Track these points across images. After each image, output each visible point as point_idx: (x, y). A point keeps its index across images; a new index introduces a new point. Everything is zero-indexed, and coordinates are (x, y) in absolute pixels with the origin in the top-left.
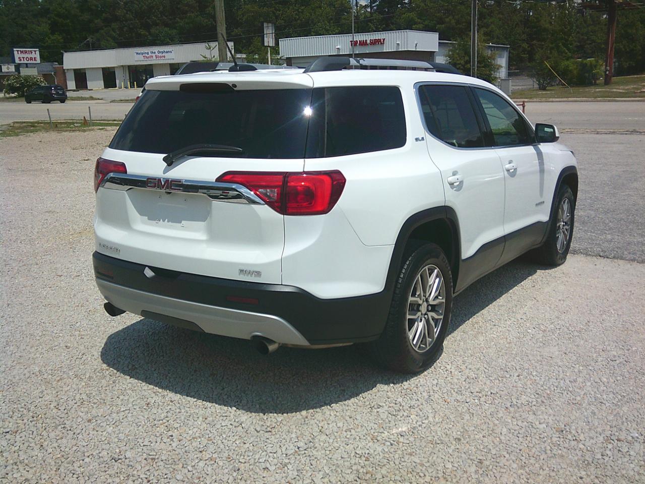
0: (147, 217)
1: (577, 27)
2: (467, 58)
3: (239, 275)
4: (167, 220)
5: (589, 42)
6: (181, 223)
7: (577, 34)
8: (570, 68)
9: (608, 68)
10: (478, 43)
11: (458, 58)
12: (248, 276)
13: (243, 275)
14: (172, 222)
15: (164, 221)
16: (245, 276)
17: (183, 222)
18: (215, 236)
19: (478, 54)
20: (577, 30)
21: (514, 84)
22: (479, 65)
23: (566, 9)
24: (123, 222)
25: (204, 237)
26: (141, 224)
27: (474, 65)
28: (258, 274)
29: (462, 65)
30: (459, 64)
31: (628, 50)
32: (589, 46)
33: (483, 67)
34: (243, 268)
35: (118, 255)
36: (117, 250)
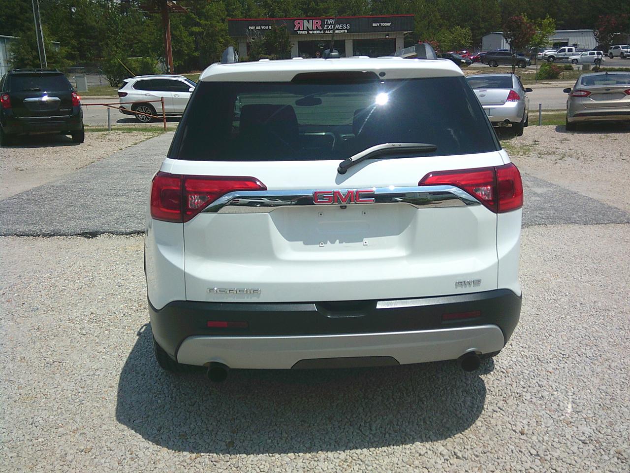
0: (302, 242)
1: (122, 26)
2: (34, 53)
3: (456, 288)
4: (338, 241)
5: (135, 41)
6: (362, 241)
7: (123, 33)
8: (133, 66)
9: (169, 66)
10: (44, 37)
11: (25, 54)
12: (466, 287)
13: (460, 288)
14: (346, 242)
15: (333, 243)
16: (462, 287)
17: (365, 240)
18: (417, 249)
19: (46, 49)
20: (123, 29)
21: (90, 81)
22: (49, 61)
23: (108, 8)
25: (403, 253)
26: (292, 251)
27: (43, 61)
28: (478, 282)
29: (31, 61)
30: (27, 59)
31: (176, 50)
32: (136, 46)
33: (53, 63)
34: (462, 280)
35: (256, 298)
36: (255, 291)
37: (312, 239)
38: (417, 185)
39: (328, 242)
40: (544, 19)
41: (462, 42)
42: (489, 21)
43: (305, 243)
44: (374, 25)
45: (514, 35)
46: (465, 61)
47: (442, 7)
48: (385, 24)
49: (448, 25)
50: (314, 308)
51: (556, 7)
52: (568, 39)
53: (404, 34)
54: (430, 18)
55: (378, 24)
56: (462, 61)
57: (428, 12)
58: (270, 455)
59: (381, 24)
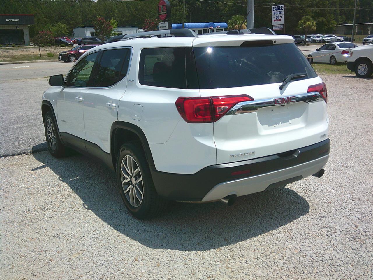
0: (267, 125)
3: (321, 139)
4: (280, 123)
6: (289, 121)
14: (283, 123)
15: (279, 124)
17: (290, 121)
18: (309, 123)
24: (254, 133)
25: (302, 125)
26: (264, 130)
28: (326, 135)
34: (322, 134)
35: (253, 156)
36: (254, 153)
37: (271, 123)
38: (307, 92)
39: (277, 124)
40: (111, 20)
41: (63, 32)
42: (75, 20)
43: (269, 126)
44: (7, 20)
45: (101, 29)
46: (69, 43)
47: (44, 11)
48: (15, 20)
49: (50, 21)
50: (277, 157)
51: (112, 14)
52: (122, 32)
53: (29, 27)
54: (38, 17)
55: (10, 20)
56: (68, 43)
57: (36, 13)
58: (251, 239)
59: (12, 20)
